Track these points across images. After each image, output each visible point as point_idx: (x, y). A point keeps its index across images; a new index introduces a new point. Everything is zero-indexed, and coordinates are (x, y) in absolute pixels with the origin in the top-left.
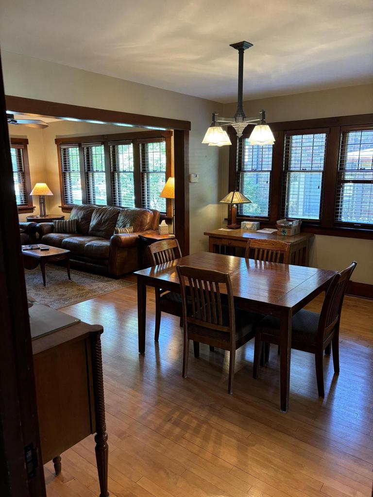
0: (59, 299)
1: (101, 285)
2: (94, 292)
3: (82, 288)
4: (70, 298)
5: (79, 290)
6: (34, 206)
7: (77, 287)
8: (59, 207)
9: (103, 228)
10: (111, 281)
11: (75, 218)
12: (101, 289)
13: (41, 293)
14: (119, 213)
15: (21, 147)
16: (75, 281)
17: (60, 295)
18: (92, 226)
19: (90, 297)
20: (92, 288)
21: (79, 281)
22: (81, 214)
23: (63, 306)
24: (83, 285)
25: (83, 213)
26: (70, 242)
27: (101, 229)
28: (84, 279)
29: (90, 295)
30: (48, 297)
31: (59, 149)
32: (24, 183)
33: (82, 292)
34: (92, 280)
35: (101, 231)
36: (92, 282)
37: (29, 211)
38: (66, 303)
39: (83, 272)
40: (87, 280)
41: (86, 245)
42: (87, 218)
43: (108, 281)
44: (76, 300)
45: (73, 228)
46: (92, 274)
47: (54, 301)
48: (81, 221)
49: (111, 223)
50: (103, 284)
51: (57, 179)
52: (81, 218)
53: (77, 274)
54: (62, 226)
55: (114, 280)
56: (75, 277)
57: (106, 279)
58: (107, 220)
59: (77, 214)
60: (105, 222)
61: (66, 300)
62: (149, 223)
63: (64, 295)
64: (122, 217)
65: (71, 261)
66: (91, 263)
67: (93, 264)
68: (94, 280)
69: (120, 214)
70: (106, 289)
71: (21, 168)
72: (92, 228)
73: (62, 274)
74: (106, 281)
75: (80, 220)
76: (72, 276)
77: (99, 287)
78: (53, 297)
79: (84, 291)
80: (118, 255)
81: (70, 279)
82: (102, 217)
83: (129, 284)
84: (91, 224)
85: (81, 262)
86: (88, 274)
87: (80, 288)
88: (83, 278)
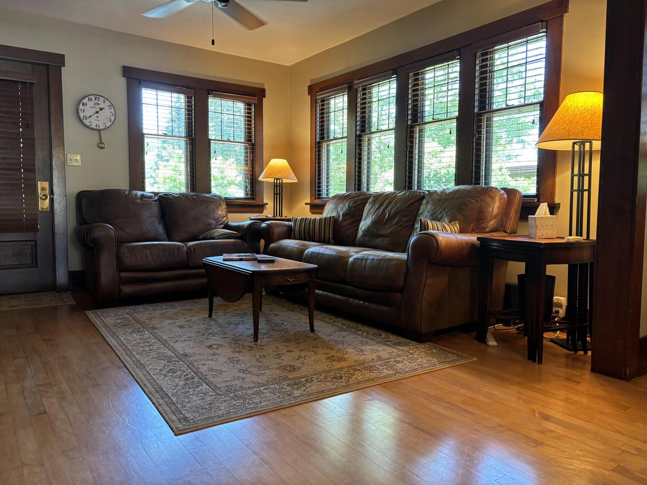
0: (278, 381)
1: (385, 351)
2: (370, 369)
3: (339, 354)
4: (309, 380)
5: (331, 359)
6: (265, 202)
7: (327, 351)
8: (306, 204)
9: (387, 230)
10: (406, 345)
11: (333, 215)
12: (386, 362)
13: (241, 358)
14: (423, 197)
15: (254, 100)
16: (322, 336)
17: (284, 368)
18: (363, 228)
19: (359, 382)
20: (362, 358)
21: (332, 338)
22: (342, 209)
23: (285, 403)
24: (341, 346)
25: (347, 206)
26: (318, 254)
27: (382, 232)
28: (344, 333)
29: (359, 376)
30: (254, 370)
31: (314, 102)
32: (253, 161)
33: (337, 365)
34: (360, 338)
35: (381, 236)
36: (362, 343)
37: (257, 209)
38: (297, 393)
39: (340, 320)
40: (350, 338)
41: (351, 259)
42: (355, 214)
43: (399, 344)
44: (323, 386)
45: (327, 233)
46: (360, 326)
47: (266, 384)
48: (344, 220)
49: (405, 219)
50: (389, 349)
51: (306, 156)
52: (343, 215)
53: (327, 322)
54: (307, 226)
55: (414, 343)
56: (325, 327)
57: (393, 338)
58: (396, 214)
59: (336, 208)
60: (391, 218)
61: (297, 384)
62: (496, 216)
63: (293, 369)
64: (429, 207)
65: (317, 295)
66: (360, 299)
67: (365, 301)
68: (367, 337)
69: (424, 202)
70: (399, 365)
71: (250, 137)
72: (364, 231)
73: (296, 320)
74: (395, 344)
75: (341, 218)
76: (317, 324)
77: (380, 358)
78: (267, 371)
79: (343, 364)
80: (428, 281)
81: (312, 330)
82: (384, 210)
83: (455, 357)
84: (362, 223)
85: (339, 297)
86: (351, 324)
87: (333, 353)
88: (341, 330)
